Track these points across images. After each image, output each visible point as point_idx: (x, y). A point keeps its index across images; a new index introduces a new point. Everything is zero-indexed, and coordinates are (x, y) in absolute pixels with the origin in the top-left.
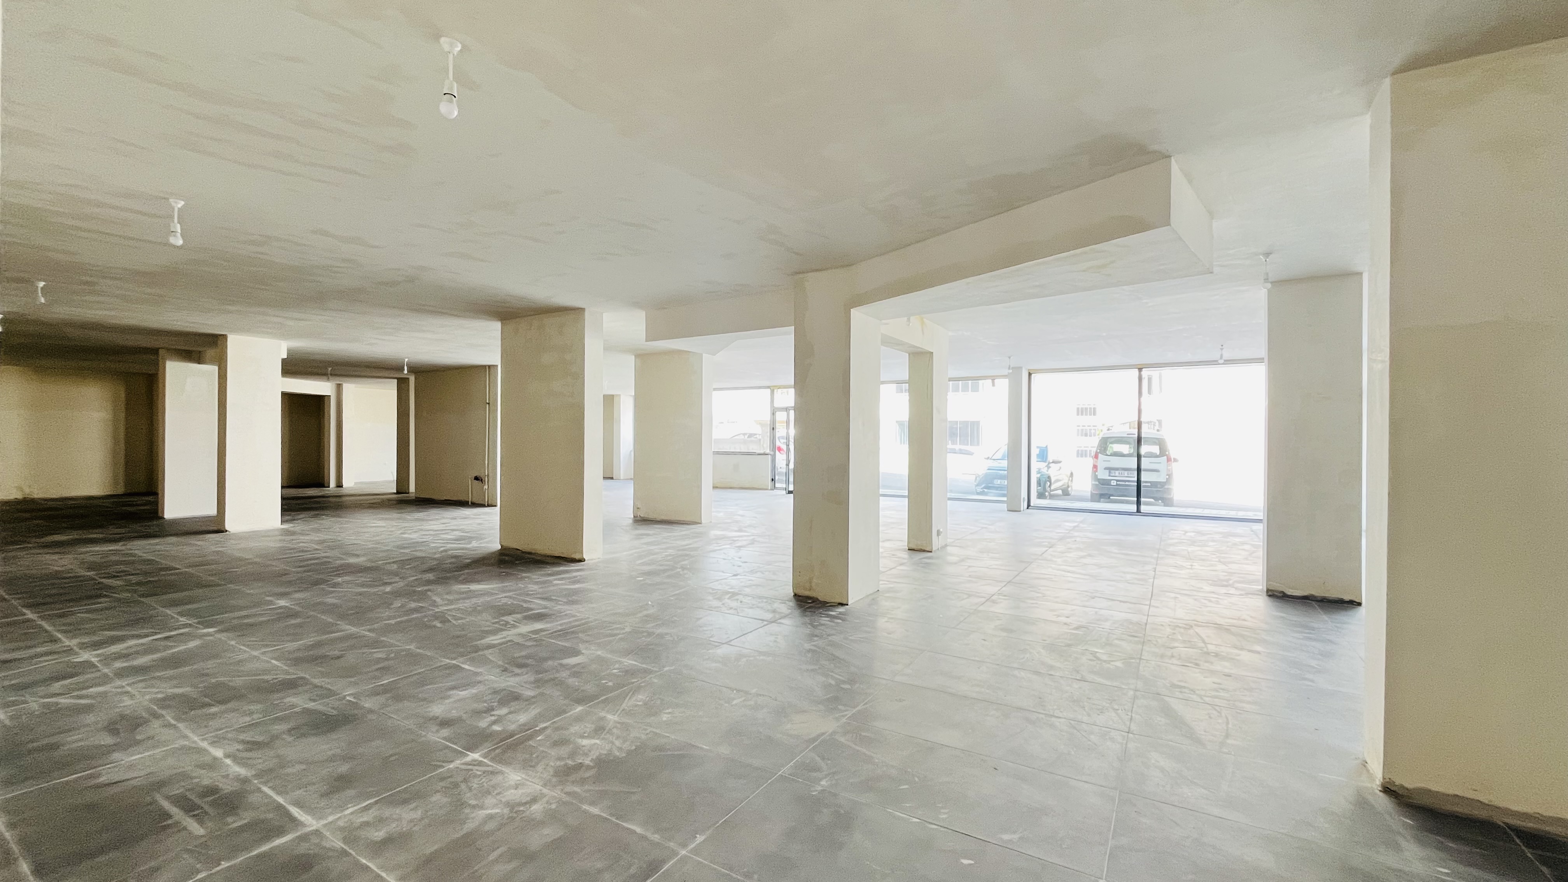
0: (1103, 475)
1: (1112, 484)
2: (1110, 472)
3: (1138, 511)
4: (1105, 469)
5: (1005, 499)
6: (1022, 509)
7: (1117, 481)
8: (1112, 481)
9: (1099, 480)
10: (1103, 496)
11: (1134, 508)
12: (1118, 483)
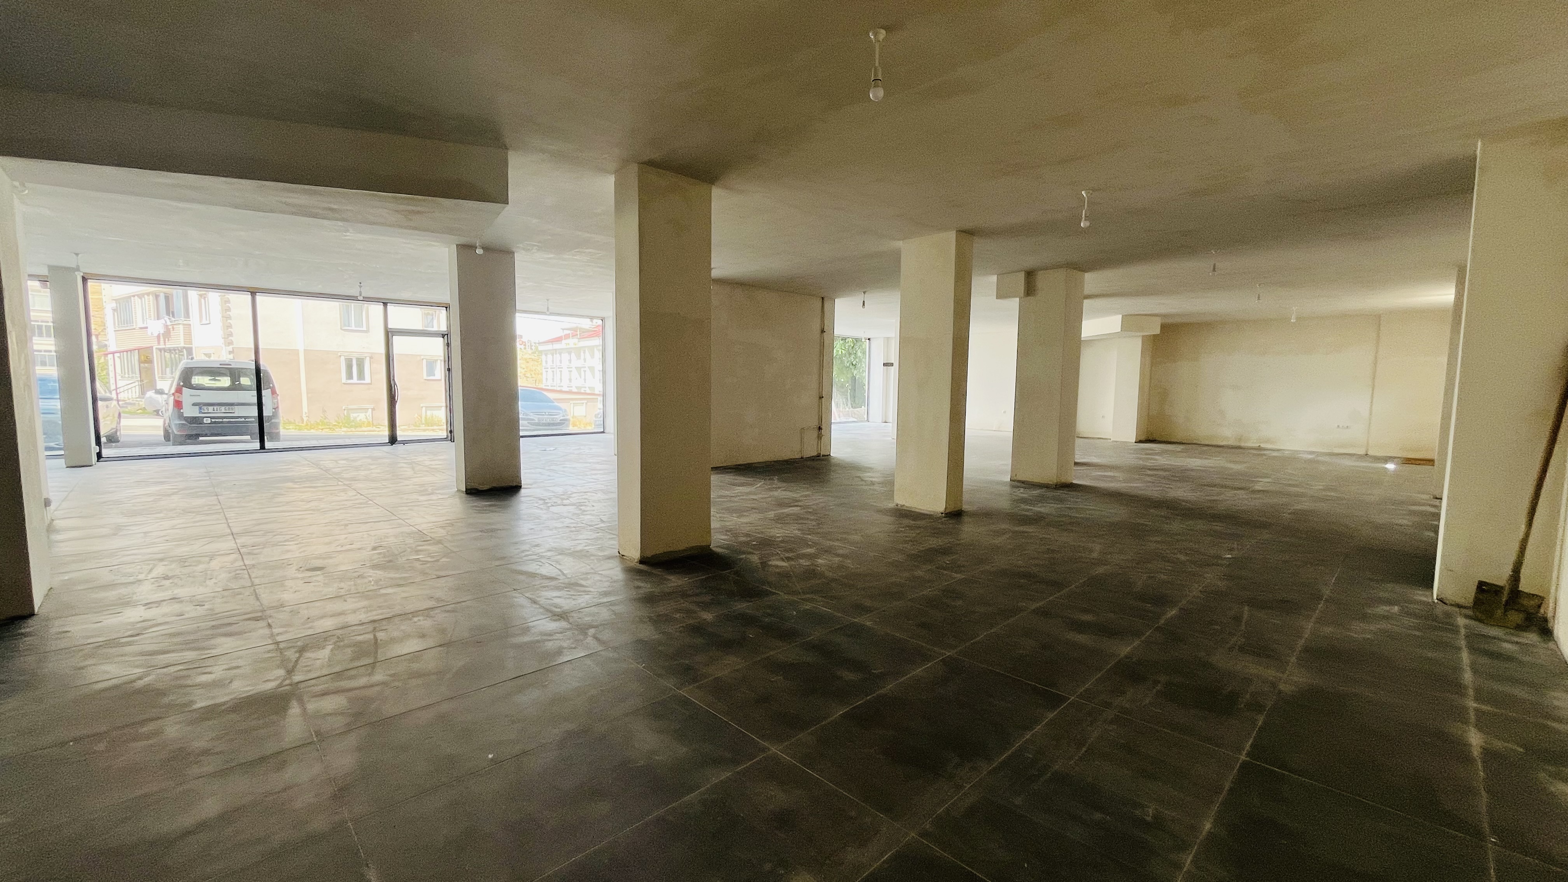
0: (190, 411)
1: (205, 422)
2: (200, 408)
3: (262, 447)
4: (194, 405)
5: (62, 452)
6: (94, 463)
7: (211, 418)
8: (205, 419)
9: (186, 419)
10: (193, 438)
11: (257, 445)
12: (213, 420)
